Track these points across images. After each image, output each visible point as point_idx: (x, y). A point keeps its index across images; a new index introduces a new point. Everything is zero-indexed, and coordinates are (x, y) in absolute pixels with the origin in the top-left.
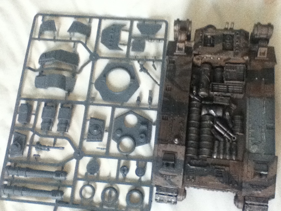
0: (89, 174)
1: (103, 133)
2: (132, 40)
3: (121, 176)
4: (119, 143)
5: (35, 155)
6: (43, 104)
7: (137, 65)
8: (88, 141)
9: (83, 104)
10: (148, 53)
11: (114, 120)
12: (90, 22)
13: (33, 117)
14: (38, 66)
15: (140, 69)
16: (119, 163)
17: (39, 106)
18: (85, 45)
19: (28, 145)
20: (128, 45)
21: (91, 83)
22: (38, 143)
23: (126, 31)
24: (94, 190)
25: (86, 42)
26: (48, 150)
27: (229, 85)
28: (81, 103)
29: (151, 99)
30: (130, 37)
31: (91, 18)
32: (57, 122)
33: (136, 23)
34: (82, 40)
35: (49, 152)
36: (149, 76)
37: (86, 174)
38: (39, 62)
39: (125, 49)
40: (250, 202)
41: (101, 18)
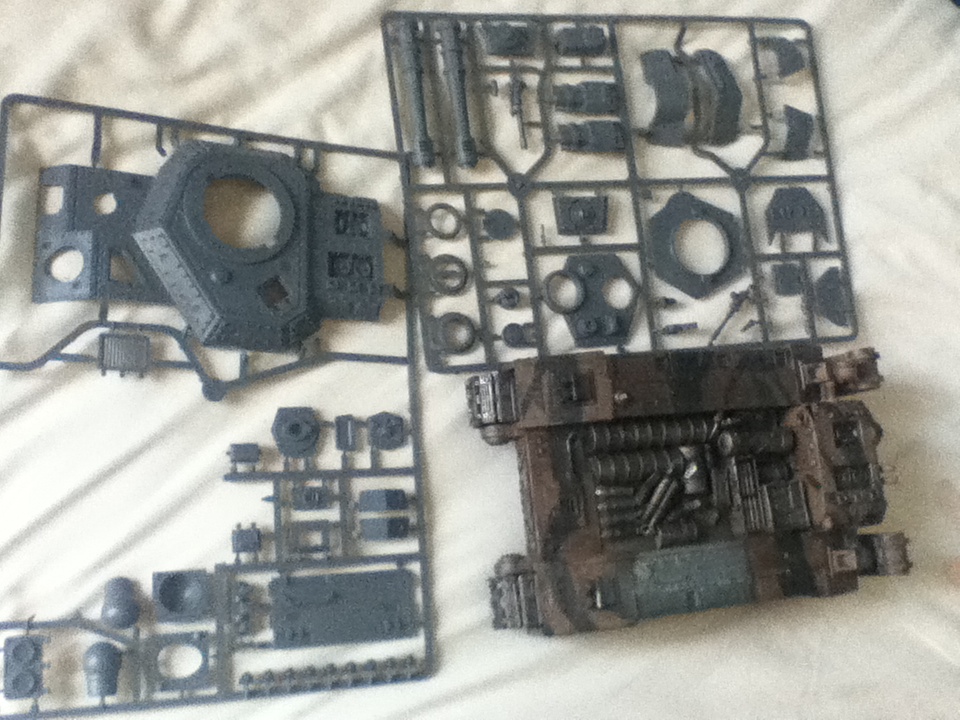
0: (483, 218)
1: (578, 234)
2: (796, 263)
3: (494, 292)
4: (563, 275)
5: (495, 82)
6: (610, 79)
7: (743, 284)
8: (555, 200)
9: (630, 175)
10: (775, 304)
11: (612, 253)
12: (817, 155)
13: (575, 62)
14: (690, 49)
15: (737, 292)
16: (521, 283)
17: (603, 70)
18: (763, 153)
19: (512, 63)
20: (785, 255)
21: (681, 182)
22: (523, 86)
23: (816, 244)
24: (452, 237)
25: (770, 154)
26: (513, 113)
27: (757, 498)
28: (632, 169)
29: (677, 330)
30: (802, 257)
31: (827, 155)
32: (580, 120)
33: (836, 263)
34: (771, 143)
35: (509, 115)
36: (724, 317)
37: (482, 212)
38: (701, 52)
39: (774, 249)
40: (521, 585)
41: (830, 178)
